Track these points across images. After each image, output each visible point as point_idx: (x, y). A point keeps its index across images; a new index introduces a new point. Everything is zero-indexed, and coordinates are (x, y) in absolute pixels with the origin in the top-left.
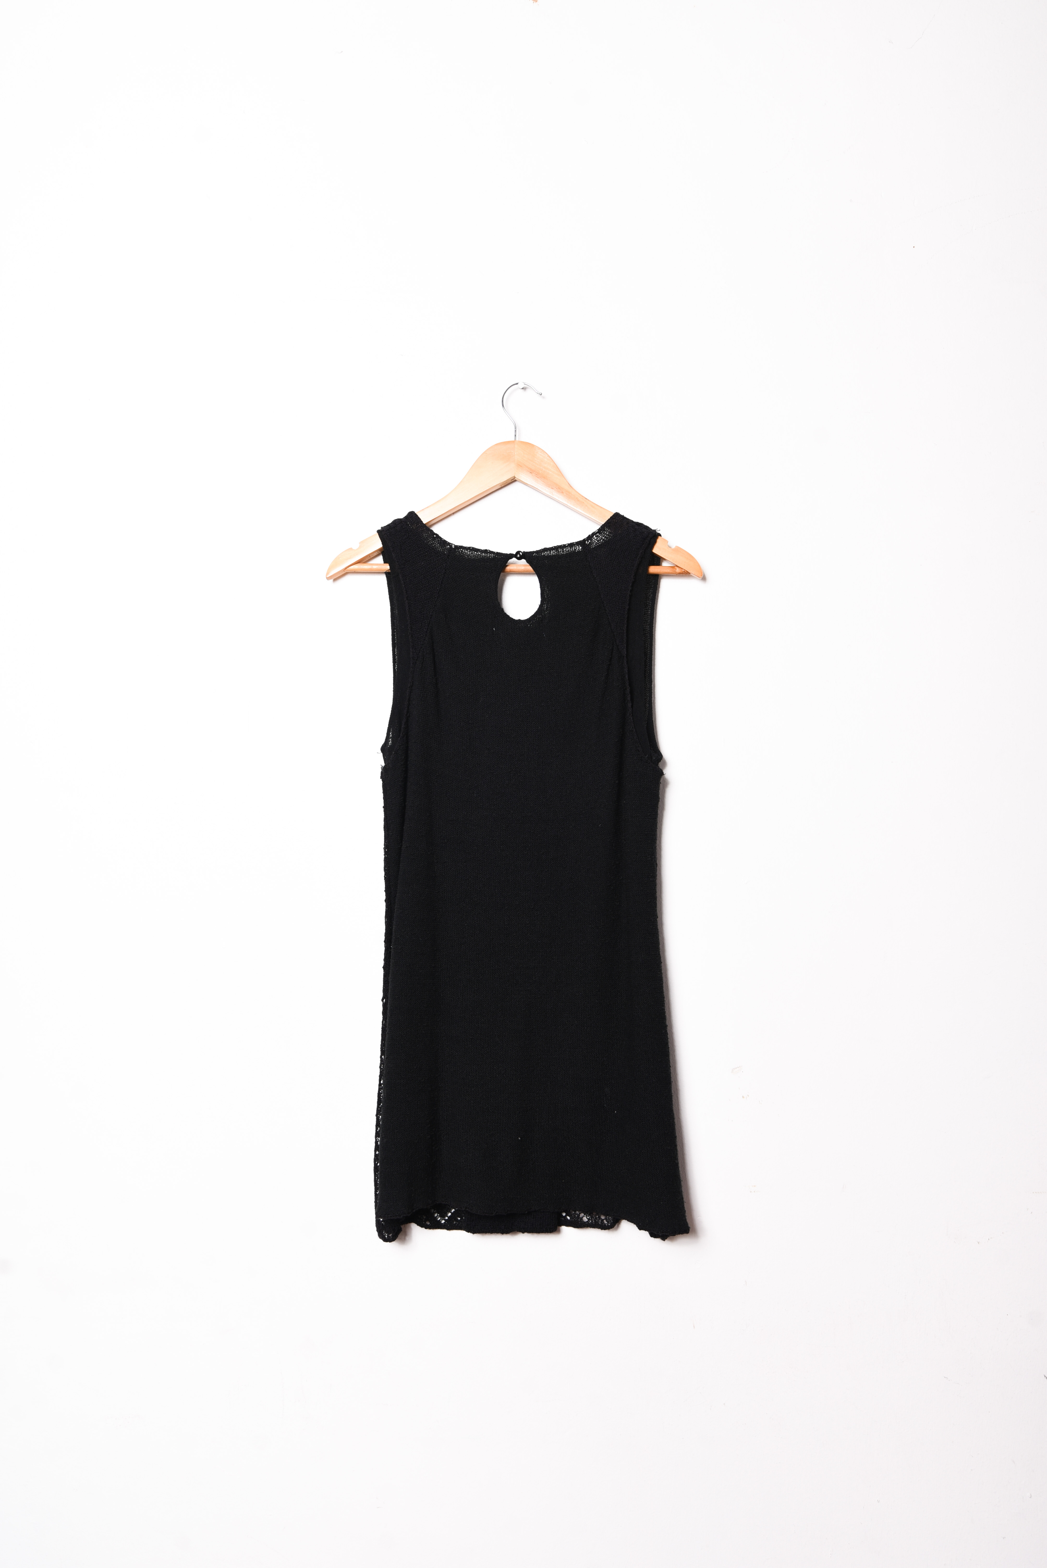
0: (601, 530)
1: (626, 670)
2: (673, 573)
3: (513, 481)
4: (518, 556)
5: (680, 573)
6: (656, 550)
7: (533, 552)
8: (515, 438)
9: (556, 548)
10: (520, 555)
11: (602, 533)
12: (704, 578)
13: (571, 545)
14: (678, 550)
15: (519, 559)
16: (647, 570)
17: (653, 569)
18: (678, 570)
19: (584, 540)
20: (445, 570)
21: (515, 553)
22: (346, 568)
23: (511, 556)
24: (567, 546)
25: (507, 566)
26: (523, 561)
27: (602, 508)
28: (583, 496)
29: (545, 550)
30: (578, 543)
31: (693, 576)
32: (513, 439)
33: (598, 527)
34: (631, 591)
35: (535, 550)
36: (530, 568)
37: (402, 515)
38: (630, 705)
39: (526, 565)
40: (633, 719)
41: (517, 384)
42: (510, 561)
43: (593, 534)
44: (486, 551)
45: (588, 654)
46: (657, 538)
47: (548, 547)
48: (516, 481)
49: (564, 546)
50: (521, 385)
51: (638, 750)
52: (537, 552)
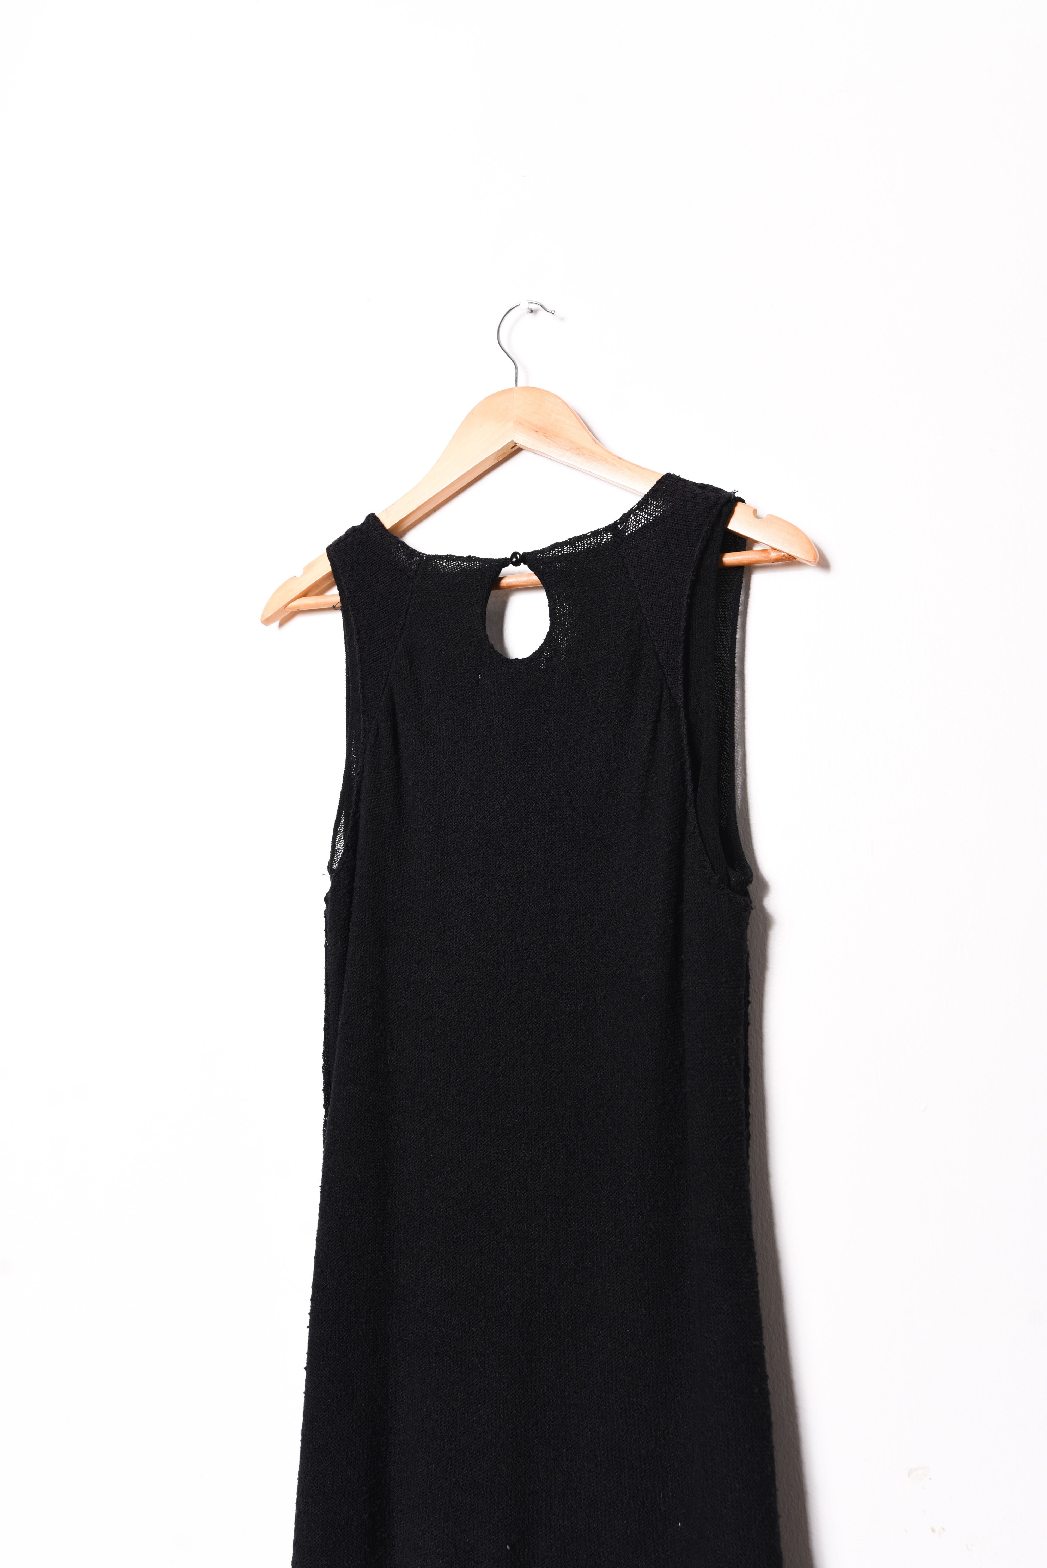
0: (643, 504)
1: (684, 730)
2: (767, 561)
3: (515, 450)
4: (514, 560)
5: (777, 560)
6: (734, 525)
7: (538, 552)
8: (516, 384)
9: (572, 541)
10: (517, 559)
11: (643, 509)
12: (823, 563)
13: (595, 533)
14: (774, 521)
15: (516, 564)
16: (722, 561)
17: (730, 558)
18: (773, 555)
19: (616, 523)
20: (412, 594)
21: (510, 557)
22: (286, 606)
23: (505, 562)
24: (590, 537)
25: (502, 578)
26: (524, 567)
27: (644, 469)
28: (614, 455)
29: (556, 545)
30: (607, 529)
31: (804, 564)
32: (513, 385)
33: (637, 499)
34: (691, 597)
35: (540, 548)
36: (535, 578)
37: (359, 521)
38: (690, 789)
39: (531, 574)
40: (696, 812)
41: (519, 305)
42: (504, 571)
43: (632, 511)
44: (469, 559)
45: (622, 706)
46: (735, 505)
47: (560, 541)
48: (520, 450)
49: (585, 536)
50: (525, 306)
51: (704, 867)
52: (543, 551)
